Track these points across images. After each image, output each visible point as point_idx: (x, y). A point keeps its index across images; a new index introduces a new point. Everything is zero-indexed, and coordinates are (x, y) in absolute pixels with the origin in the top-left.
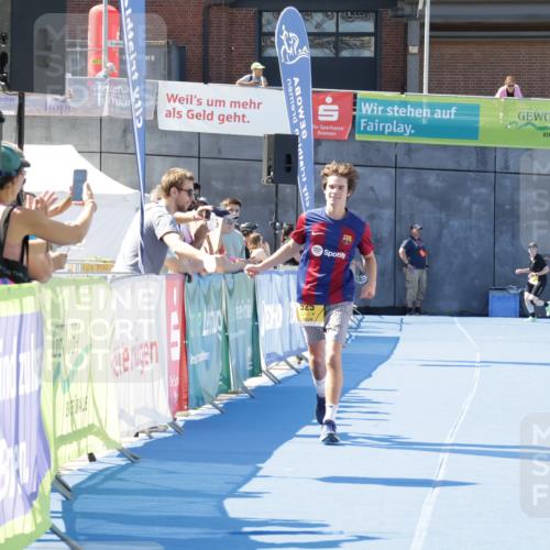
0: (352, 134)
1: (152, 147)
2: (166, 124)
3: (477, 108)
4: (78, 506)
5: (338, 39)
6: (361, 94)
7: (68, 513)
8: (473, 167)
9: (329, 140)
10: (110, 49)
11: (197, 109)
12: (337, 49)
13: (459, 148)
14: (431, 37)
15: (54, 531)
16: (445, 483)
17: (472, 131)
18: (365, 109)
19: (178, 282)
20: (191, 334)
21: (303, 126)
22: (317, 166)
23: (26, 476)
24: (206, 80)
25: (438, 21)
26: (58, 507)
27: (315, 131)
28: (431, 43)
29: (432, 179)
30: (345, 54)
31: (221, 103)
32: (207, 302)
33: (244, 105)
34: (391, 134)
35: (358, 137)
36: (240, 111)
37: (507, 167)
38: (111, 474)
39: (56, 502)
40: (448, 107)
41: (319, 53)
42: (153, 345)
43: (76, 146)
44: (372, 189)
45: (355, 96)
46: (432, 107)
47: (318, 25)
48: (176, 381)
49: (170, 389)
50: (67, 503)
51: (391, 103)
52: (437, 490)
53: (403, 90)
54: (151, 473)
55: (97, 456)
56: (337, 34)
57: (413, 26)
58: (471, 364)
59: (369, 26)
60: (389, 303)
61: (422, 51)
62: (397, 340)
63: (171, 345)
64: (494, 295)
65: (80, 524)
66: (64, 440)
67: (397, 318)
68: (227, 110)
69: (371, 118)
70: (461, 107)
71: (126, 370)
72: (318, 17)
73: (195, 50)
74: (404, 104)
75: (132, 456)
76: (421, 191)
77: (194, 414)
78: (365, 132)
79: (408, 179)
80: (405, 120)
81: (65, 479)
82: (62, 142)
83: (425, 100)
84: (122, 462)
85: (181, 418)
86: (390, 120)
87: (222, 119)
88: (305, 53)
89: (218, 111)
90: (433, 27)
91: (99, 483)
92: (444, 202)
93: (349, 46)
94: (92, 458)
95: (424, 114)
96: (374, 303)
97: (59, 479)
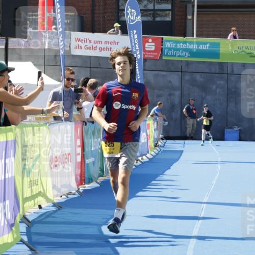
0: (161, 56)
1: (68, 62)
2: (75, 52)
3: (218, 44)
4: (33, 229)
5: (154, 12)
6: (165, 38)
7: (28, 233)
8: (217, 72)
9: (150, 59)
11: (89, 45)
12: (154, 17)
13: (211, 63)
14: (197, 11)
15: (22, 241)
16: (204, 218)
17: (216, 55)
18: (167, 45)
19: (80, 125)
20: (87, 149)
21: (138, 52)
22: (145, 71)
23: (9, 216)
24: (93, 31)
25: (200, 4)
26: (24, 230)
27: (144, 55)
28: (197, 14)
29: (198, 77)
30: (158, 19)
31: (100, 42)
32: (94, 134)
33: (111, 43)
34: (179, 56)
35: (164, 58)
36: (109, 46)
37: (233, 71)
38: (48, 215)
39: (23, 228)
40: (205, 43)
41: (146, 19)
42: (69, 154)
43: (33, 63)
44: (170, 82)
45: (162, 38)
46: (198, 43)
47: (145, 6)
48: (79, 171)
49: (76, 175)
50: (28, 228)
51: (177, 42)
52: (201, 221)
53: (185, 36)
54: (67, 214)
55: (43, 206)
56: (154, 10)
57: (189, 6)
58: (216, 163)
59: (169, 6)
60: (178, 134)
61: (194, 18)
62: (182, 151)
63: (77, 154)
64: (227, 131)
65: (35, 238)
67: (182, 142)
68: (103, 46)
69: (170, 49)
70: (212, 44)
71: (56, 166)
72: (145, 2)
73: (88, 17)
74: (185, 42)
75: (59, 206)
76: (193, 83)
77: (88, 186)
78: (167, 55)
79: (187, 77)
80: (185, 50)
81: (28, 217)
82: (26, 60)
83: (194, 41)
84: (54, 209)
85: (81, 188)
86: (178, 50)
87: (101, 49)
88: (139, 19)
89: (99, 46)
90: (198, 7)
91: (44, 219)
92: (204, 88)
93: (160, 16)
94: (40, 207)
95: (194, 47)
96: (171, 134)
97: (24, 217)
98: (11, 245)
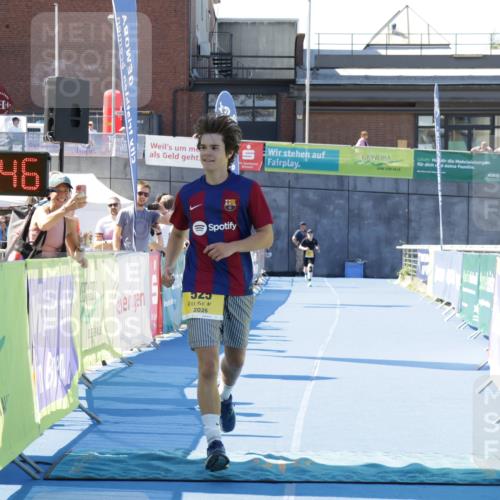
0: (263, 167)
1: (141, 175)
2: (150, 161)
3: (338, 152)
4: (96, 393)
5: (254, 111)
6: (268, 143)
7: (89, 398)
8: (335, 188)
9: (249, 171)
10: (116, 117)
11: (169, 152)
12: (254, 117)
13: (327, 177)
14: (310, 110)
15: (80, 407)
16: (318, 378)
17: (335, 166)
18: (271, 152)
19: (157, 257)
23: (63, 374)
24: (174, 134)
25: (315, 100)
26: (83, 394)
27: (241, 165)
28: (310, 113)
29: (311, 195)
30: (258, 119)
31: (184, 148)
35: (266, 169)
36: (195, 154)
37: (355, 186)
38: (116, 373)
39: (82, 391)
40: (320, 151)
41: (243, 119)
42: (142, 294)
43: (96, 175)
44: (275, 200)
45: (264, 144)
46: (311, 151)
47: (242, 102)
48: (155, 317)
49: (152, 322)
50: (89, 391)
51: (286, 149)
52: (314, 382)
53: (293, 141)
54: (140, 373)
55: (108, 362)
56: (254, 108)
57: (299, 103)
58: (334, 306)
59: (273, 103)
60: (285, 269)
61: (305, 118)
62: (290, 291)
63: (152, 295)
64: (348, 264)
65: (97, 404)
66: (87, 353)
67: (290, 278)
68: (187, 153)
69: (274, 158)
70: (329, 152)
71: (125, 309)
72: (242, 97)
73: (167, 117)
74: (294, 150)
75: (129, 362)
76: (305, 202)
77: (167, 337)
78: (271, 166)
79: (297, 195)
80: (294, 159)
81: (88, 376)
82: (87, 172)
83: (306, 147)
84: (123, 366)
85: (158, 340)
86: (286, 159)
87: (185, 158)
89: (182, 153)
90: (311, 104)
91: (108, 379)
92: (319, 209)
93: (261, 115)
94: (104, 363)
95: (306, 156)
96: (276, 269)
97: (84, 376)
98: (66, 412)
